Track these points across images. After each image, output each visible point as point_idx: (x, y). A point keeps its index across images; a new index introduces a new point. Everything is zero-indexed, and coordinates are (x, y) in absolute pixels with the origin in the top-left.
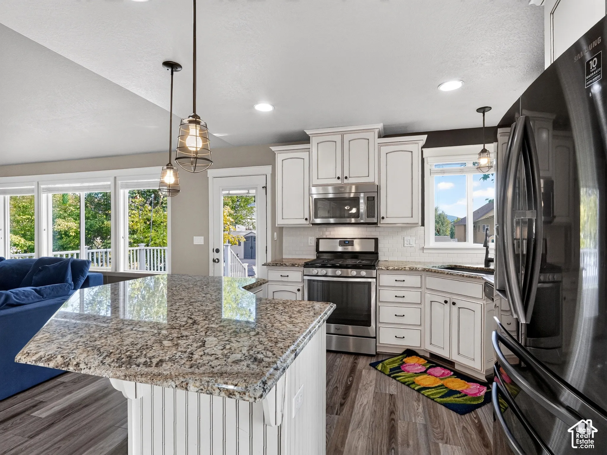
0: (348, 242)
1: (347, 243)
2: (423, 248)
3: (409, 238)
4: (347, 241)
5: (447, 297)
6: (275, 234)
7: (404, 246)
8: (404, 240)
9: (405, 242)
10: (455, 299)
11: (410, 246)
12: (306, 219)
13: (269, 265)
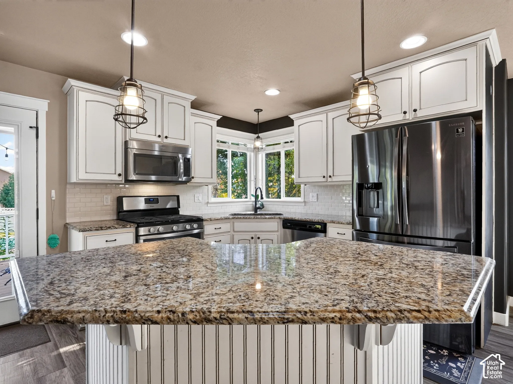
0: (153, 199)
1: (152, 201)
2: (208, 203)
3: (198, 195)
4: (151, 198)
5: (253, 235)
6: (53, 192)
7: (195, 202)
8: (194, 196)
9: (196, 198)
10: (259, 234)
11: (199, 201)
12: (120, 175)
13: (91, 230)
